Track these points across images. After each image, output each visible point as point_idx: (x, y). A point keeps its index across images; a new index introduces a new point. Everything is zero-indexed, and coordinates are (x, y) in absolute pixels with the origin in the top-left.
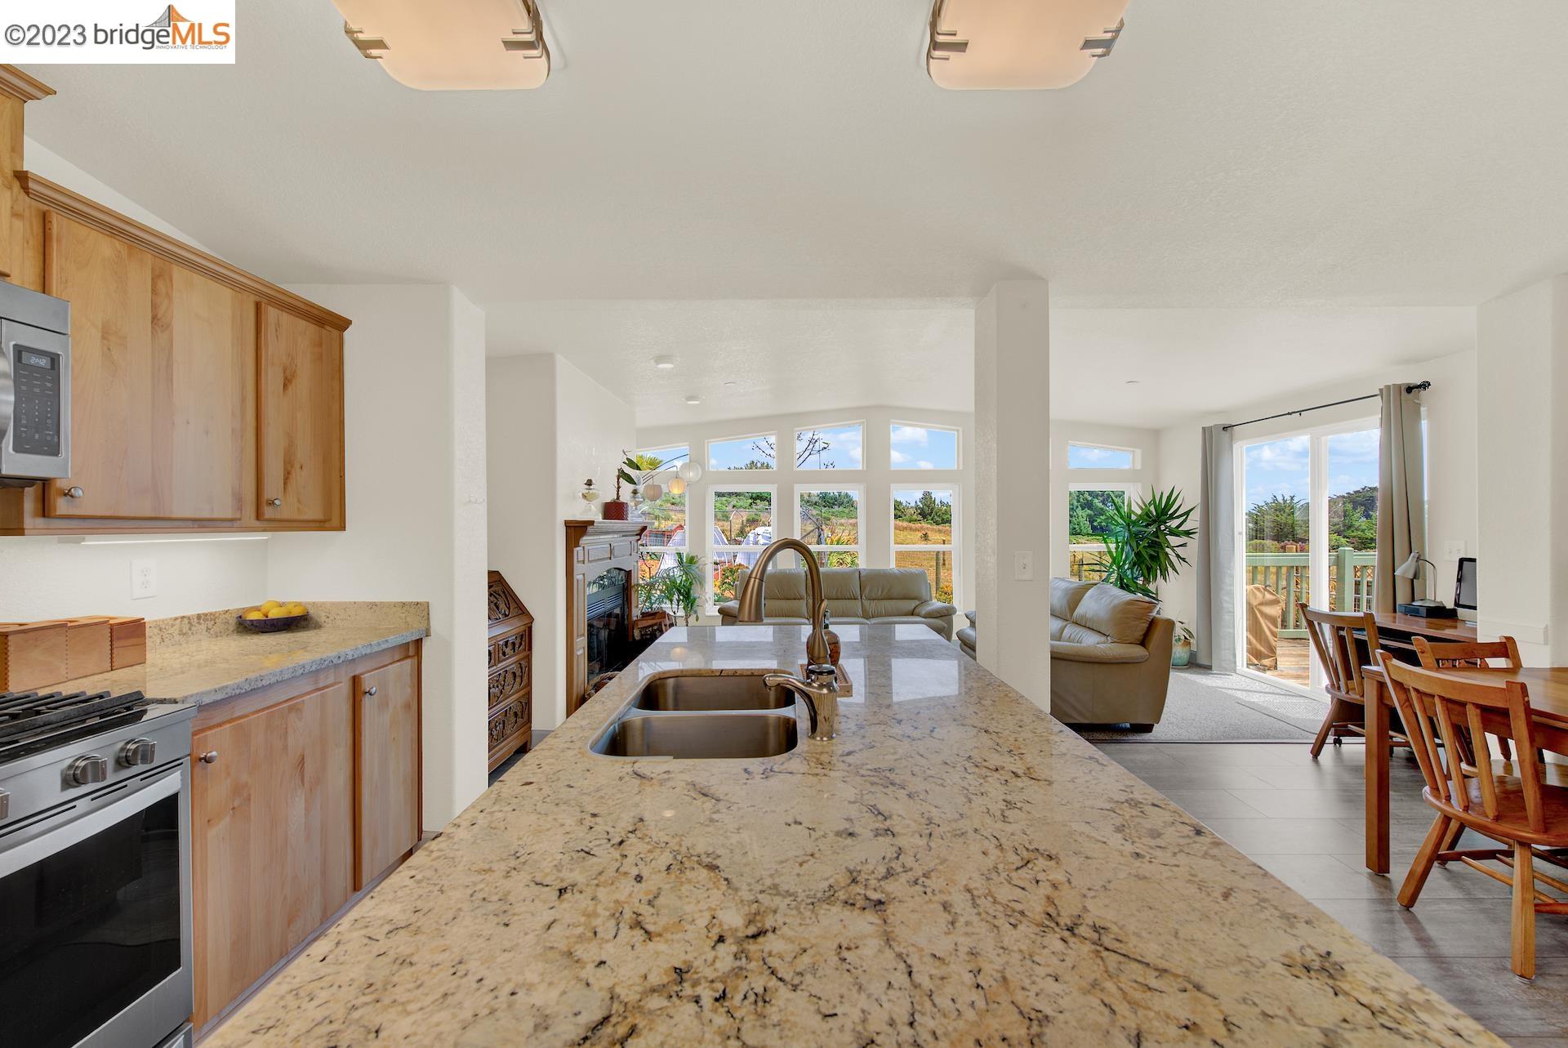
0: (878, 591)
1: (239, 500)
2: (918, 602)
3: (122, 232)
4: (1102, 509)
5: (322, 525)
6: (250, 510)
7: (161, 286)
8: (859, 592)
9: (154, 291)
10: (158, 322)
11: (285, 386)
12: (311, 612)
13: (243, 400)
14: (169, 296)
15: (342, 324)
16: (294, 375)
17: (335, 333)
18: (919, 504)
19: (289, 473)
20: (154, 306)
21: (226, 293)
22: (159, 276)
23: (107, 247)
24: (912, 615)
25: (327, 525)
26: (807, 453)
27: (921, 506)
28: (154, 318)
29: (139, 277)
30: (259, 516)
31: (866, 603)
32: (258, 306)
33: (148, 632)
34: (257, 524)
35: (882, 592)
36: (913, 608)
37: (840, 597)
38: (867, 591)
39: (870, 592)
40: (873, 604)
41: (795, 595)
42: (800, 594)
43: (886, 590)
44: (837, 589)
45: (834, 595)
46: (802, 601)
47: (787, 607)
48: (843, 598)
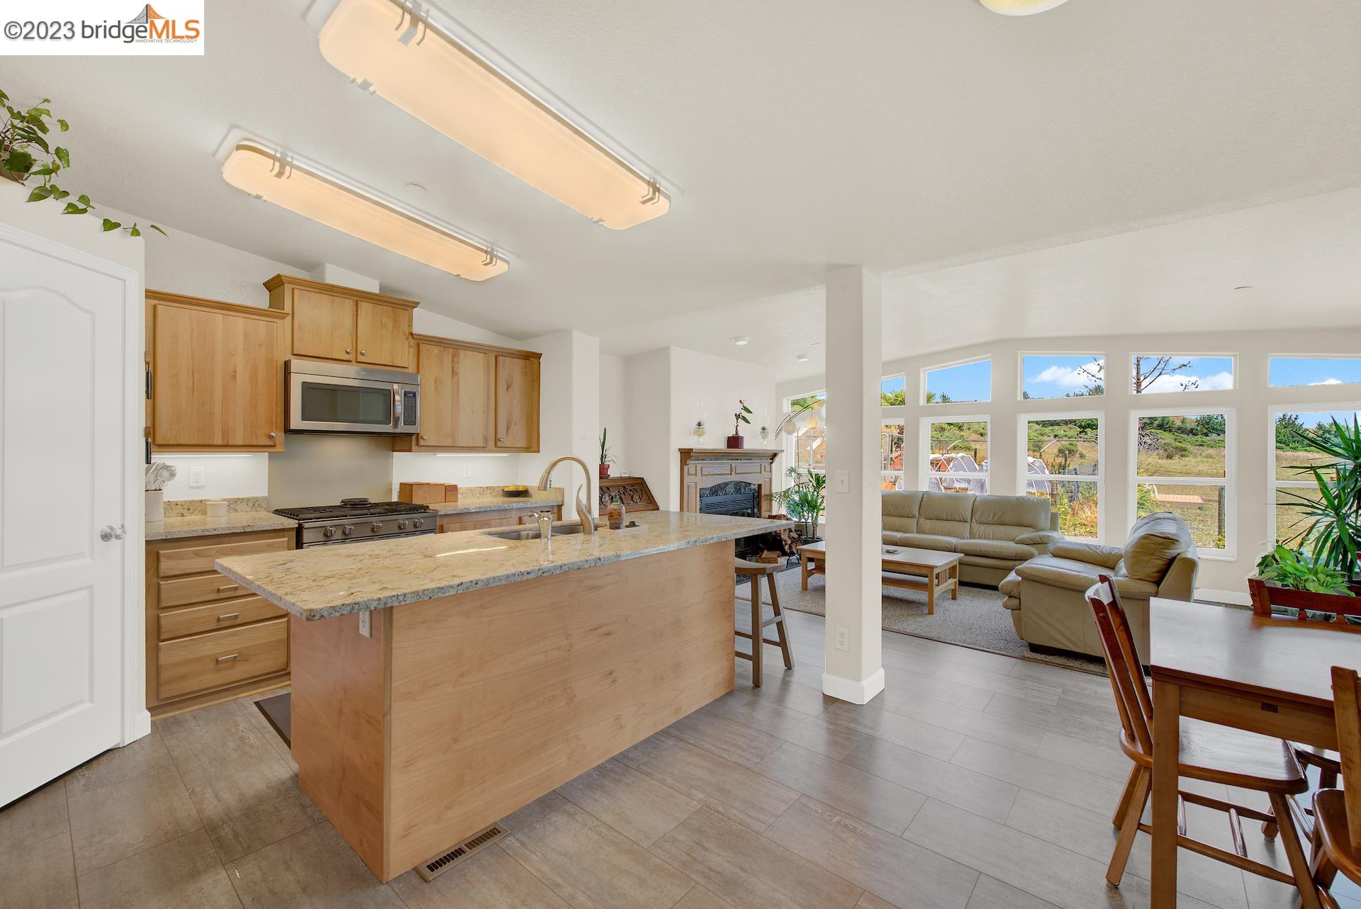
0: (989, 515)
1: (486, 439)
3: (441, 342)
5: (528, 449)
6: (491, 443)
7: (455, 359)
8: (969, 516)
9: (453, 362)
10: (454, 373)
11: (507, 389)
12: (529, 490)
13: (488, 397)
14: (458, 362)
15: (538, 356)
16: (512, 383)
17: (537, 360)
19: (509, 427)
20: (453, 367)
21: (480, 356)
22: (455, 355)
23: (435, 350)
25: (530, 450)
26: (1157, 373)
28: (453, 372)
29: (447, 358)
30: (496, 446)
31: (975, 525)
32: (496, 356)
33: (460, 491)
34: (496, 449)
35: (993, 517)
37: (950, 518)
38: (978, 515)
39: (980, 517)
40: (982, 527)
41: (908, 514)
42: (912, 513)
43: (998, 516)
44: (947, 512)
45: (944, 517)
46: (913, 519)
47: (898, 523)
48: (953, 520)
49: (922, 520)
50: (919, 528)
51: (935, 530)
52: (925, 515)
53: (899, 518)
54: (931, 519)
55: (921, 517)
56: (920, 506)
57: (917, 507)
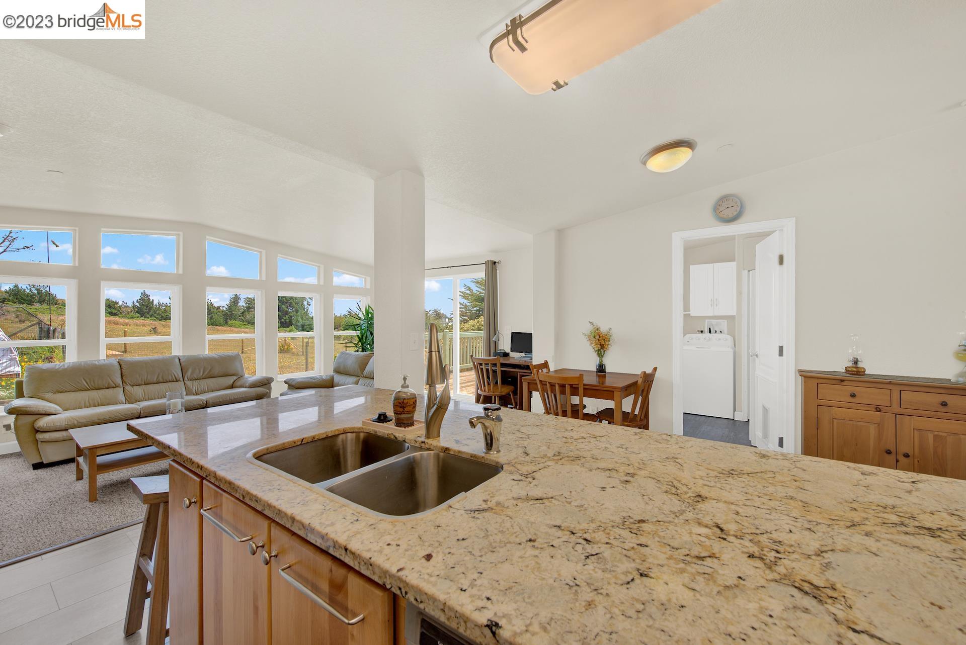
0: (200, 372)
2: (235, 378)
4: (286, 311)
8: (181, 376)
18: (137, 304)
24: (232, 388)
27: (138, 305)
31: (189, 383)
35: (204, 373)
36: (232, 382)
37: (161, 380)
38: (189, 373)
39: (192, 374)
40: (196, 383)
41: (109, 384)
42: (114, 382)
43: (208, 371)
44: (159, 375)
45: (155, 380)
46: (117, 389)
47: (99, 397)
48: (165, 381)
49: (128, 388)
50: (128, 396)
51: (150, 395)
52: (131, 382)
53: (96, 391)
54: (139, 385)
55: (125, 385)
56: (122, 373)
57: (119, 376)
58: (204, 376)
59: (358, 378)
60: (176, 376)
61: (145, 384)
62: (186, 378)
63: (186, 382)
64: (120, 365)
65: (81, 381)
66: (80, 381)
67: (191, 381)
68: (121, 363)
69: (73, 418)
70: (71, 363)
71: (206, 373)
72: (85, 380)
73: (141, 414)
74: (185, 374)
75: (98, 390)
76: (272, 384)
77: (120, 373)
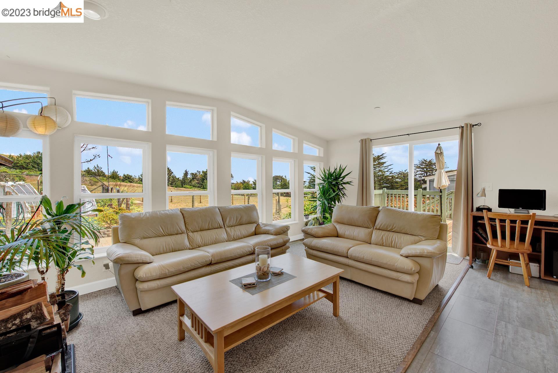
0: (234, 220)
2: (255, 225)
8: (222, 223)
24: (256, 234)
31: (228, 230)
35: (236, 221)
36: (254, 229)
37: (211, 227)
38: (227, 222)
39: (229, 222)
40: (233, 230)
41: (178, 230)
42: (181, 229)
43: (239, 219)
44: (209, 223)
45: (207, 228)
46: (183, 234)
47: (172, 242)
48: (213, 228)
49: (190, 234)
50: (191, 241)
51: (205, 240)
52: (192, 229)
53: (169, 236)
54: (197, 231)
55: (188, 231)
56: (185, 221)
57: (183, 224)
58: (236, 223)
59: (370, 230)
60: (220, 223)
61: (201, 230)
62: (226, 226)
63: (226, 228)
64: (183, 214)
65: (160, 229)
66: (158, 229)
67: (229, 228)
68: (183, 212)
69: (163, 267)
70: (151, 213)
71: (238, 221)
72: (161, 227)
73: (213, 262)
74: (225, 222)
75: (171, 236)
76: (288, 231)
77: (184, 221)
